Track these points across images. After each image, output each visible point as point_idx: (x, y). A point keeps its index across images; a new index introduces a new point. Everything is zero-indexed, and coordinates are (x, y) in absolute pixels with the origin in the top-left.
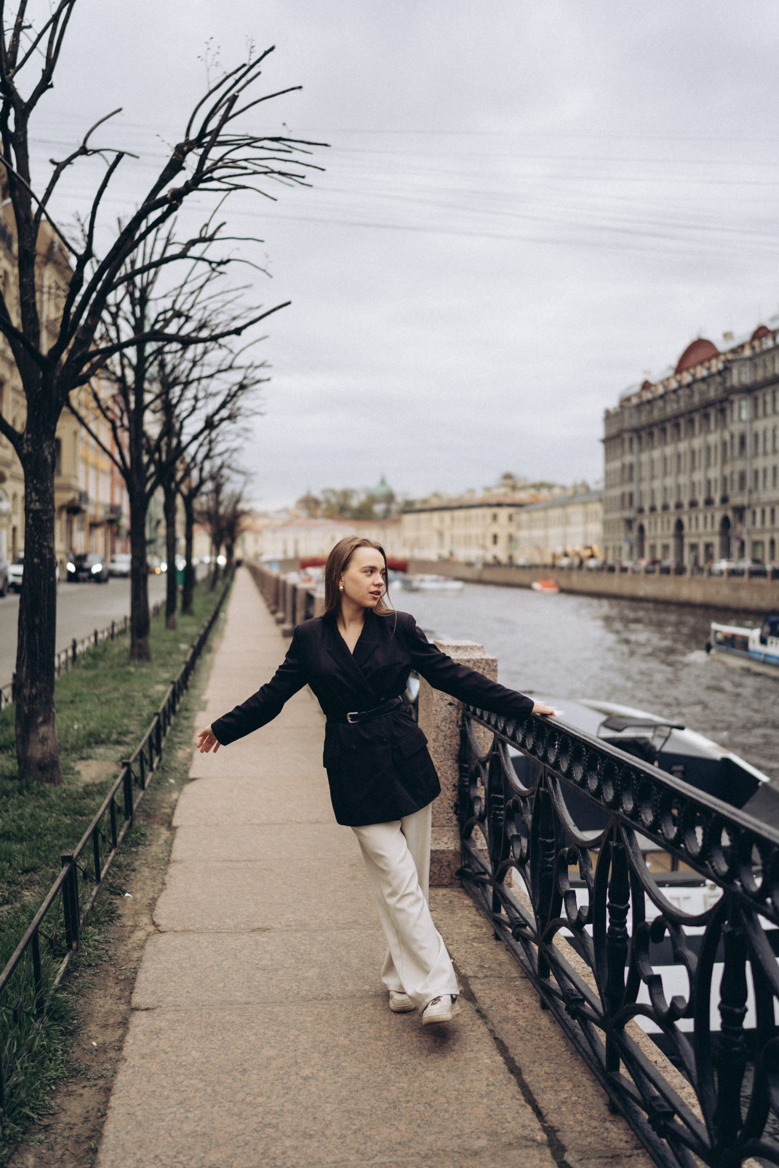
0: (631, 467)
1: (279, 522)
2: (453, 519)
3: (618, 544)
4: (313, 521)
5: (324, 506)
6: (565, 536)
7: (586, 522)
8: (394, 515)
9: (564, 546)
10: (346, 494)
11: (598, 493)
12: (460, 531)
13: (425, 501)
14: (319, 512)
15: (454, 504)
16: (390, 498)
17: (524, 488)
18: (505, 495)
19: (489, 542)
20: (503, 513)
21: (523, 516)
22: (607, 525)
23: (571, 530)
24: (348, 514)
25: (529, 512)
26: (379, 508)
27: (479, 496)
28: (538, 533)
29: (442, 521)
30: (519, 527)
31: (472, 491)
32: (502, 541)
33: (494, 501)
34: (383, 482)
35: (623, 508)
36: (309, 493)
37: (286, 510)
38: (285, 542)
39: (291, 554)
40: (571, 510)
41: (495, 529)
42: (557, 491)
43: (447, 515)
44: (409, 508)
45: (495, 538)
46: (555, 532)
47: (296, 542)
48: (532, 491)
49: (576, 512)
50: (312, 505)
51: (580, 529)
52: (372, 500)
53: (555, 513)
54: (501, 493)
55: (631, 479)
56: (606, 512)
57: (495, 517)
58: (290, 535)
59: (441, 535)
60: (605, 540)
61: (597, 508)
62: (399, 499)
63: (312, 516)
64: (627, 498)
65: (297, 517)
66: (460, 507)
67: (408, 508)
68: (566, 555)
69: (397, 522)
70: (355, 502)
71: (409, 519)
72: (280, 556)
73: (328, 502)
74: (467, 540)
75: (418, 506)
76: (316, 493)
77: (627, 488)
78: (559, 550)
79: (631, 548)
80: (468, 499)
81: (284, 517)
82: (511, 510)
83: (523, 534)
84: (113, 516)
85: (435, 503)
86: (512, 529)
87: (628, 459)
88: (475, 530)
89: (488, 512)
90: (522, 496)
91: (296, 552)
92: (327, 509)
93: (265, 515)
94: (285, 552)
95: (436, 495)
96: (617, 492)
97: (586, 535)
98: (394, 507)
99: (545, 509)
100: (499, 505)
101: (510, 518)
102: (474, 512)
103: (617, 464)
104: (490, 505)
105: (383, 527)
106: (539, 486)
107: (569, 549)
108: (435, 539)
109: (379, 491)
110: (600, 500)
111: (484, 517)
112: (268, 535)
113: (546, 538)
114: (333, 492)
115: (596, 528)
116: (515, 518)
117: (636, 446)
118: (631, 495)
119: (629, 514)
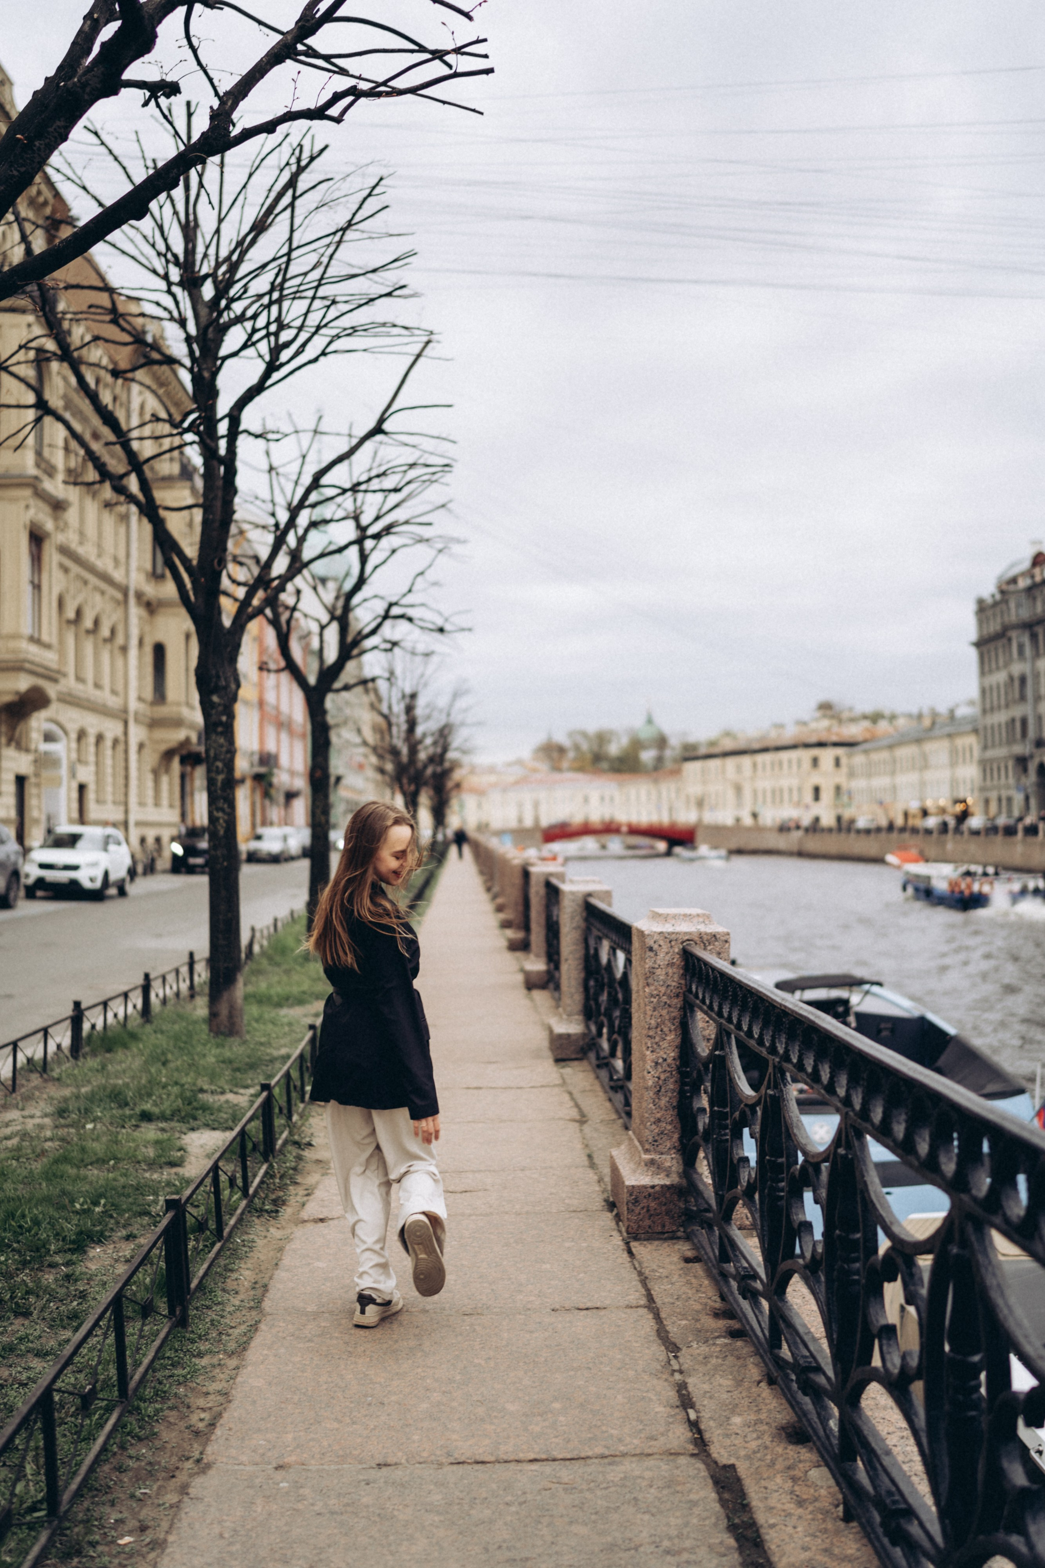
0: (1023, 680)
1: (511, 779)
2: (755, 765)
3: (1004, 794)
4: (557, 776)
5: (571, 755)
6: (923, 784)
7: (953, 764)
8: (669, 765)
9: (922, 800)
10: (602, 738)
11: (973, 720)
12: (765, 784)
13: (712, 744)
14: (565, 764)
15: (756, 746)
16: (661, 742)
17: (853, 720)
18: (829, 730)
19: (808, 796)
20: (827, 756)
21: (859, 759)
22: (985, 765)
23: (929, 775)
24: (605, 765)
25: (866, 752)
26: (647, 756)
27: (790, 734)
28: (881, 782)
29: (739, 769)
30: (851, 774)
31: (780, 726)
32: (827, 795)
33: (814, 739)
34: (650, 721)
35: (1011, 741)
36: (550, 739)
37: (519, 762)
38: (520, 805)
39: (528, 822)
40: (929, 747)
41: (816, 779)
42: (901, 722)
43: (746, 761)
44: (690, 754)
45: (817, 790)
46: (907, 780)
47: (536, 805)
48: (866, 724)
49: (939, 751)
50: (555, 755)
51: (945, 774)
52: (637, 745)
53: (905, 752)
54: (821, 727)
55: (1023, 698)
56: (985, 748)
57: (815, 762)
58: (527, 797)
59: (738, 789)
60: (983, 789)
61: (971, 741)
62: (674, 741)
63: (557, 768)
64: (1018, 725)
65: (535, 770)
66: (765, 750)
67: (687, 754)
68: (925, 813)
69: (676, 772)
70: (614, 749)
71: (692, 768)
72: (513, 824)
73: (577, 748)
74: (777, 796)
75: (703, 751)
76: (561, 738)
77: (1017, 712)
78: (914, 806)
79: (1027, 798)
80: (774, 738)
81: (517, 772)
82: (840, 751)
83: (859, 784)
84: (262, 770)
85: (728, 744)
86: (841, 778)
87: (1017, 668)
88: (788, 781)
89: (806, 755)
90: (853, 731)
91: (537, 820)
92: (575, 759)
93: (492, 770)
94: (520, 820)
95: (728, 734)
96: (1001, 717)
97: (954, 783)
98: (668, 753)
99: (891, 747)
100: (821, 745)
101: (837, 762)
102: (785, 755)
103: (1001, 677)
104: (807, 746)
105: (656, 781)
106: (875, 718)
107: (929, 804)
108: (731, 794)
109: (646, 733)
110: (976, 731)
111: (799, 762)
112: (495, 796)
113: (894, 789)
114: (584, 734)
115: (970, 772)
116: (844, 761)
117: (1028, 651)
118: (1024, 722)
119: (1019, 749)
